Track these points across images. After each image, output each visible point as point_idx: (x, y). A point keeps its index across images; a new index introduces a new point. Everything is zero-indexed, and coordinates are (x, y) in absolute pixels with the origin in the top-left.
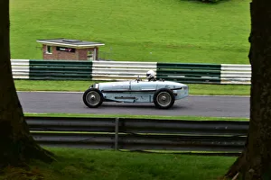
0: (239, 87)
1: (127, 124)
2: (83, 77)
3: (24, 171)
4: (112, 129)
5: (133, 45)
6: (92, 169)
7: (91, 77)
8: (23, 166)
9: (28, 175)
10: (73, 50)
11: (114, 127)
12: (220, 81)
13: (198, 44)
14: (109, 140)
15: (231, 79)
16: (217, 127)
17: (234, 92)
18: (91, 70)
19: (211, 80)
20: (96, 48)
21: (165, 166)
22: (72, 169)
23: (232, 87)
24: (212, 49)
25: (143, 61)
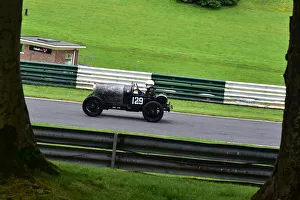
0: (245, 109)
1: (127, 140)
2: (64, 83)
3: (30, 183)
4: (110, 145)
5: (118, 50)
6: (101, 186)
7: (75, 84)
8: (28, 178)
9: (35, 187)
10: (49, 51)
11: (112, 143)
12: (223, 100)
13: (193, 55)
14: (105, 157)
15: (235, 98)
16: (228, 152)
17: (240, 114)
18: (76, 76)
19: (212, 99)
20: (76, 51)
21: (178, 190)
22: (80, 184)
23: (237, 108)
24: (209, 62)
25: (128, 69)
